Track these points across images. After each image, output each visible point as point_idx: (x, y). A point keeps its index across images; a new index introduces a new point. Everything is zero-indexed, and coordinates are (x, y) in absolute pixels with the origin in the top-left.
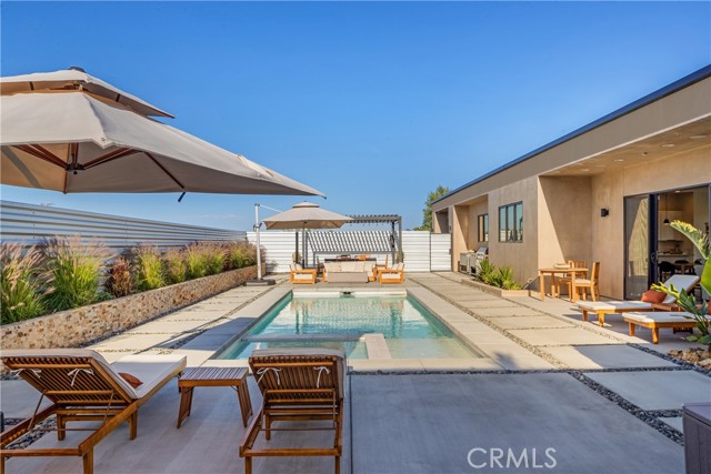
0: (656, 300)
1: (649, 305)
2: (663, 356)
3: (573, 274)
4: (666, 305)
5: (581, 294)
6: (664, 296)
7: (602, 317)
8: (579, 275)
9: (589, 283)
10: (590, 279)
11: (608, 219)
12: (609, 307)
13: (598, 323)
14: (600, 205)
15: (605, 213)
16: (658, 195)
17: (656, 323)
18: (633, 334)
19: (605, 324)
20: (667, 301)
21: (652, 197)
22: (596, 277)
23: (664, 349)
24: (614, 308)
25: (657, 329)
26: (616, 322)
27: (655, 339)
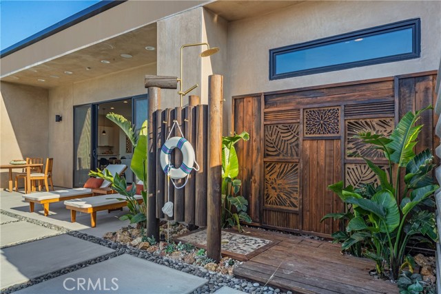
0: (95, 186)
1: (89, 191)
2: (99, 241)
3: (29, 169)
4: (103, 189)
5: (37, 186)
6: (102, 181)
7: (47, 207)
8: (34, 170)
9: (43, 176)
10: (44, 173)
11: (61, 124)
12: (54, 197)
13: (43, 212)
14: (55, 112)
15: (59, 119)
16: (98, 105)
17: (94, 208)
18: (75, 220)
19: (50, 213)
20: (104, 186)
21: (94, 106)
22: (50, 171)
23: (100, 232)
24: (58, 196)
25: (94, 213)
26: (59, 209)
27: (93, 224)
